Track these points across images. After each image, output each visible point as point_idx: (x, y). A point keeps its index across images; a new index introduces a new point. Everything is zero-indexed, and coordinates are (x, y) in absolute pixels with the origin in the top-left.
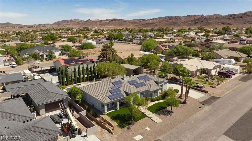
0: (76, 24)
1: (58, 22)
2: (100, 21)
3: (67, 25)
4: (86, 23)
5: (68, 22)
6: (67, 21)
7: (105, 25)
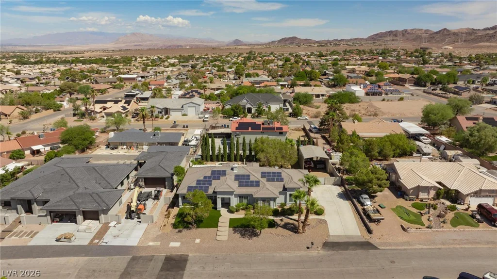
0: (411, 40)
1: (377, 34)
2: (472, 32)
3: (393, 40)
4: (434, 37)
5: (396, 35)
6: (394, 33)
7: (480, 42)
